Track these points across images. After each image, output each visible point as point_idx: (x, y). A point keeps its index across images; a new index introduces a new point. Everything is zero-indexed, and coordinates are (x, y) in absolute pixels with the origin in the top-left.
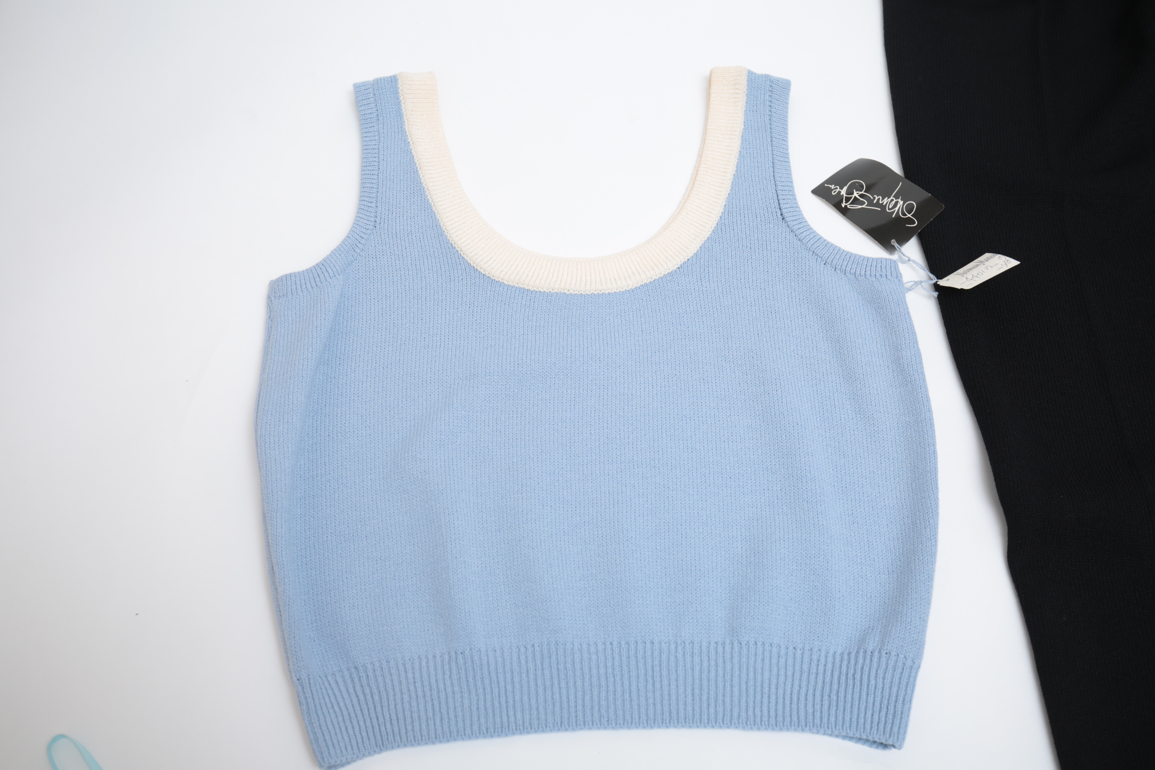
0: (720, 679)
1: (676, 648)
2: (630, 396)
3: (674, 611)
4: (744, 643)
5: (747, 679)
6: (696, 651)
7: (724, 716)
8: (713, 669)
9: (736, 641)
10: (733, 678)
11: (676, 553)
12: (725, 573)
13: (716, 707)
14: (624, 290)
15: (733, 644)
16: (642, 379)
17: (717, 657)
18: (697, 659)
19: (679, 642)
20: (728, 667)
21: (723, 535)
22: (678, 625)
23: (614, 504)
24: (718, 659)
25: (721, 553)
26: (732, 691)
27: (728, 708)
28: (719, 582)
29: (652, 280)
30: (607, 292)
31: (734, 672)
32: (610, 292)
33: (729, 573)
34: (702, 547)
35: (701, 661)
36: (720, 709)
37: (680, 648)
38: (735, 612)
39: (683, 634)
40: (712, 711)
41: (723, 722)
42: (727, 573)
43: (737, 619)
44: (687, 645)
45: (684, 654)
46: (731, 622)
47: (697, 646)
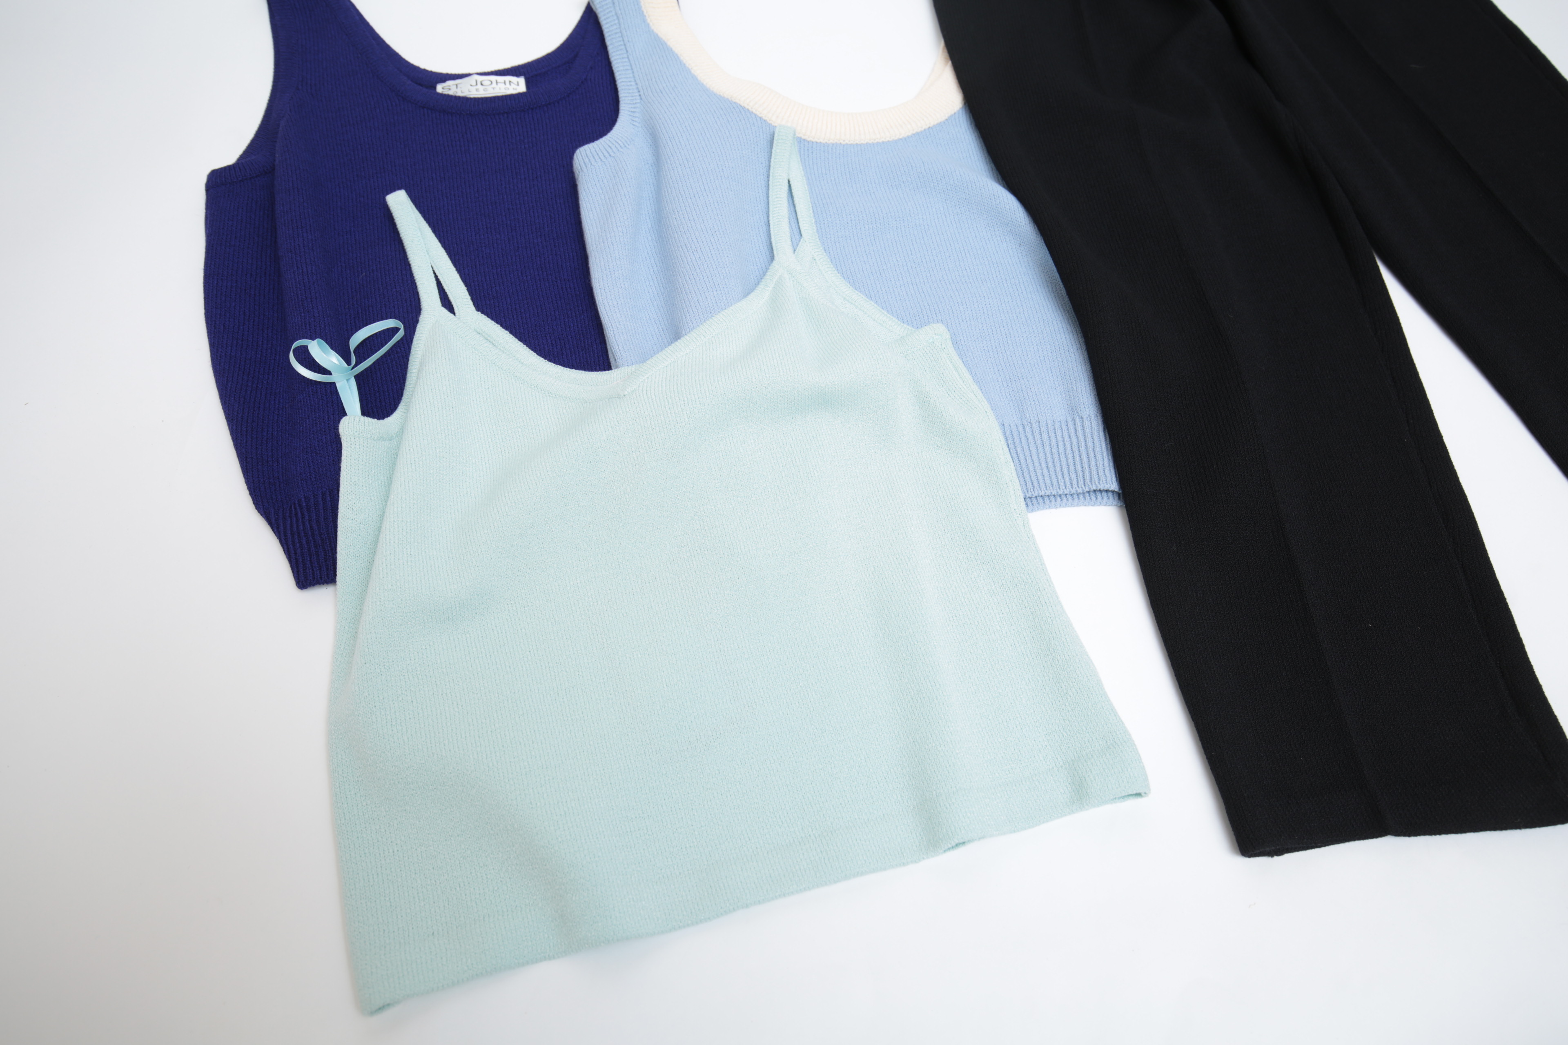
0: (1069, 451)
1: (1024, 429)
2: (926, 227)
3: (1014, 399)
5: (1094, 447)
7: (1078, 482)
8: (1061, 443)
9: (1078, 417)
10: (1080, 448)
12: (1054, 364)
13: (1069, 475)
14: (896, 138)
15: (1075, 420)
16: (934, 209)
17: (1062, 433)
18: (1045, 437)
19: (1025, 423)
20: (1074, 440)
21: (1045, 331)
22: (1021, 409)
23: (936, 313)
24: (1064, 435)
25: (1046, 348)
27: (1080, 474)
28: (1050, 372)
29: (923, 129)
30: (881, 141)
31: (1080, 443)
32: (884, 140)
33: (1058, 363)
34: (1027, 344)
35: (1049, 437)
36: (1073, 476)
37: (1028, 429)
38: (1071, 394)
39: (1028, 415)
40: (1067, 479)
41: (1078, 487)
42: (1056, 363)
43: (1074, 398)
44: (1034, 425)
45: (1033, 433)
46: (1069, 404)
47: (1043, 424)
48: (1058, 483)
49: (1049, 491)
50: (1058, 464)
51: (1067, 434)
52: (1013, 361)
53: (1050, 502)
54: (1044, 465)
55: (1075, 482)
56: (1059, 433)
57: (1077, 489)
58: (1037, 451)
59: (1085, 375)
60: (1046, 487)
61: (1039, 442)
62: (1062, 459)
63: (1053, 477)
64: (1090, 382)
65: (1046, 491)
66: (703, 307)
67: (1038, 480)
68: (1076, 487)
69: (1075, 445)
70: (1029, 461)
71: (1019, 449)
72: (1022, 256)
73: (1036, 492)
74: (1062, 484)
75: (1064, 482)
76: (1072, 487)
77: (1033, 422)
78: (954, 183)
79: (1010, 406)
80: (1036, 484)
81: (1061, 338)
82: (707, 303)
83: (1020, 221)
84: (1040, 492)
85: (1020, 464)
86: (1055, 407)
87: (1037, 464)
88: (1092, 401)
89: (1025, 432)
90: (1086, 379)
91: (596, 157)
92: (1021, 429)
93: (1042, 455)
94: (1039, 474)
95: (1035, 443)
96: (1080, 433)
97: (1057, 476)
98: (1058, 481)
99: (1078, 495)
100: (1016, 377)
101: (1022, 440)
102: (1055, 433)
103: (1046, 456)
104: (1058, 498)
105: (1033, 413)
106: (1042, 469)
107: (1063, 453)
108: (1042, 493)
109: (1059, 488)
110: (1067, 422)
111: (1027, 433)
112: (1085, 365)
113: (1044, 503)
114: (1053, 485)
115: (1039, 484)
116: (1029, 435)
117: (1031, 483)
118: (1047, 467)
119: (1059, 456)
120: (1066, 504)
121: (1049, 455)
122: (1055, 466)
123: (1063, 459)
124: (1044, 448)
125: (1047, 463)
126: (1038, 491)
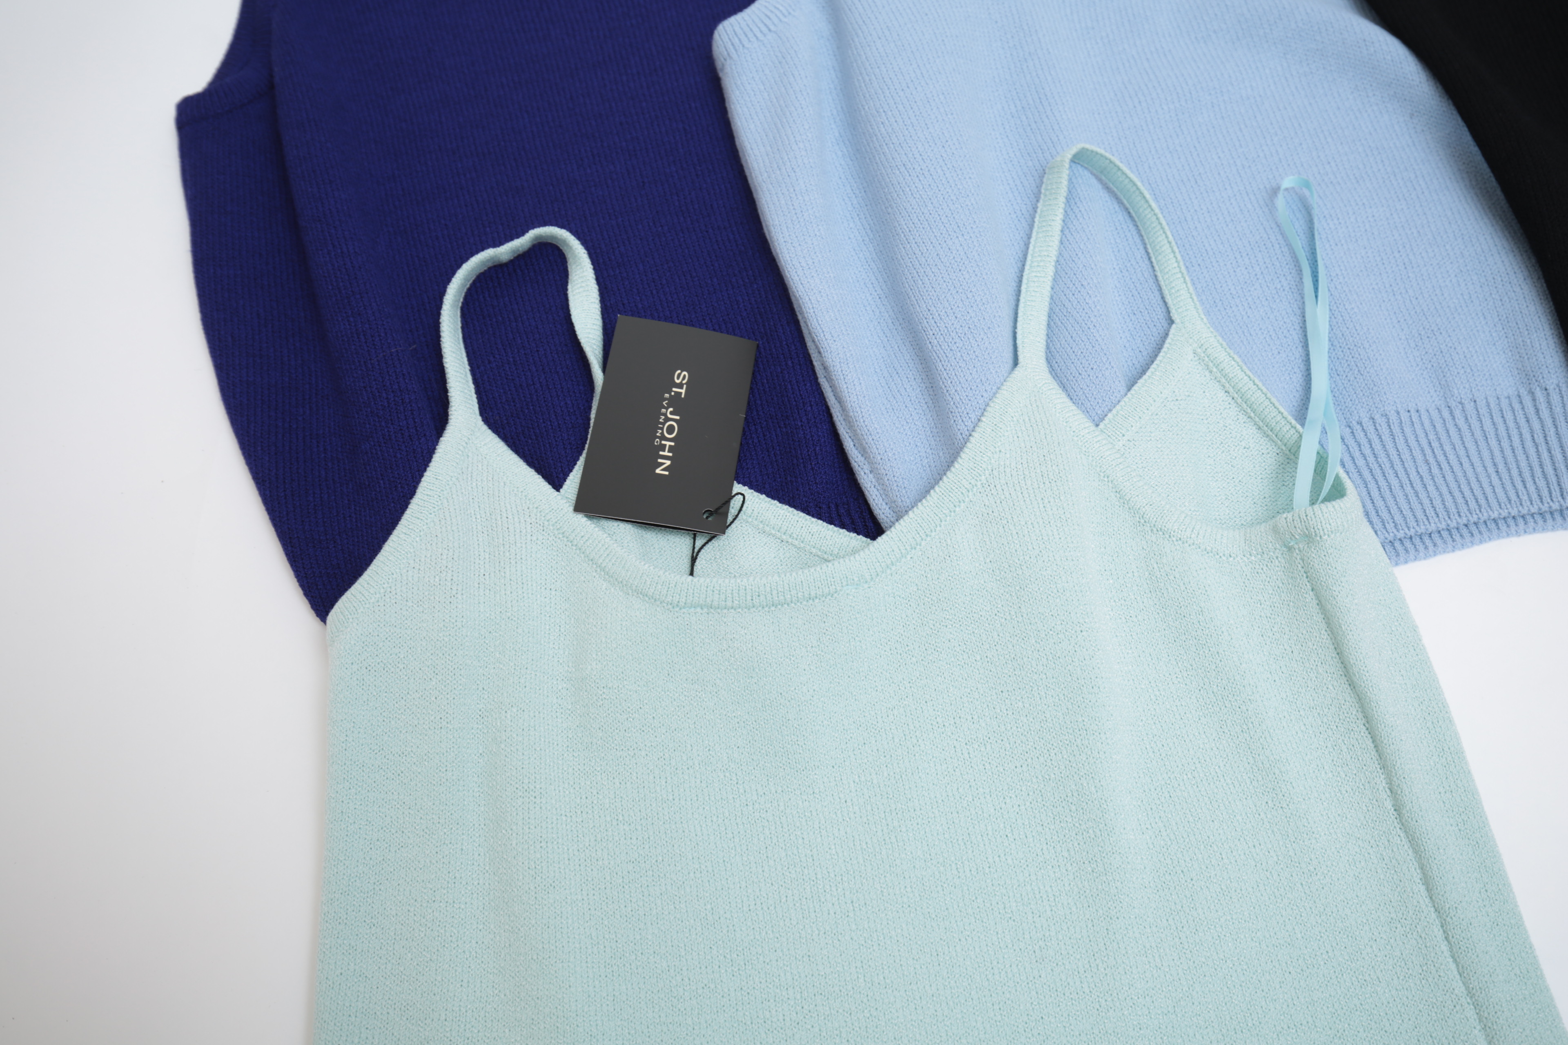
0: (1529, 444)
1: (1451, 413)
3: (1429, 366)
4: (1552, 387)
6: (1483, 411)
9: (1538, 389)
10: (1549, 439)
11: (1404, 291)
12: (1488, 304)
13: (1534, 481)
15: (1533, 393)
19: (1453, 404)
22: (1443, 382)
24: (1518, 418)
25: (1472, 279)
26: (1552, 457)
28: (1482, 318)
31: (1547, 430)
33: (1494, 303)
36: (1542, 483)
37: (1458, 413)
38: (1523, 351)
39: (1456, 392)
41: (1552, 500)
43: (1528, 359)
46: (1520, 367)
47: (1482, 404)
48: (1518, 496)
49: (1506, 511)
50: (1513, 466)
51: (1522, 416)
52: (1421, 306)
53: (1508, 526)
54: (1491, 470)
55: (1545, 493)
56: (1509, 416)
57: (1551, 504)
58: (1478, 448)
59: (1544, 319)
60: (1500, 505)
61: (1478, 434)
62: (1519, 458)
63: (1509, 487)
64: (1553, 331)
65: (1501, 511)
66: (948, 264)
67: (1484, 494)
68: (1549, 500)
69: (1540, 434)
70: (1466, 465)
71: (1448, 448)
72: (1416, 132)
73: (1485, 514)
74: (1525, 498)
75: (1528, 494)
76: (1542, 502)
77: (1466, 402)
78: (1298, 26)
79: (1424, 378)
80: (1483, 502)
81: (1496, 263)
82: (952, 257)
83: (1411, 78)
84: (1491, 513)
85: (1453, 472)
86: (1497, 375)
87: (1480, 469)
88: (1560, 361)
89: (1454, 419)
90: (1547, 327)
91: (750, 35)
92: (1446, 414)
93: (1486, 454)
94: (1486, 485)
95: (1473, 435)
96: (1545, 414)
97: (1515, 486)
98: (1517, 493)
99: (1552, 513)
100: (1430, 331)
101: (1450, 432)
102: (1503, 417)
103: (1492, 455)
104: (1521, 521)
105: (1464, 388)
106: (1489, 476)
107: (1520, 448)
108: (1495, 515)
109: (1521, 504)
110: (1519, 397)
111: (1457, 420)
112: (1542, 303)
113: (1498, 528)
114: (1510, 501)
115: (1488, 500)
116: (1461, 422)
117: (1474, 501)
118: (1497, 472)
119: (1513, 452)
120: (1534, 529)
121: (1497, 453)
122: (1509, 470)
123: (1521, 457)
124: (1487, 442)
125: (1495, 465)
126: (1487, 511)
